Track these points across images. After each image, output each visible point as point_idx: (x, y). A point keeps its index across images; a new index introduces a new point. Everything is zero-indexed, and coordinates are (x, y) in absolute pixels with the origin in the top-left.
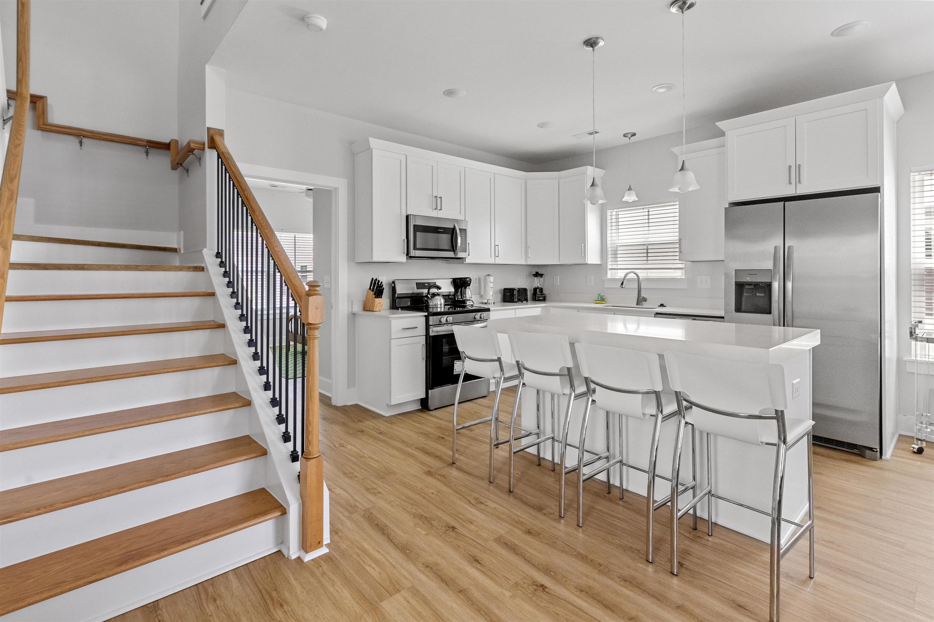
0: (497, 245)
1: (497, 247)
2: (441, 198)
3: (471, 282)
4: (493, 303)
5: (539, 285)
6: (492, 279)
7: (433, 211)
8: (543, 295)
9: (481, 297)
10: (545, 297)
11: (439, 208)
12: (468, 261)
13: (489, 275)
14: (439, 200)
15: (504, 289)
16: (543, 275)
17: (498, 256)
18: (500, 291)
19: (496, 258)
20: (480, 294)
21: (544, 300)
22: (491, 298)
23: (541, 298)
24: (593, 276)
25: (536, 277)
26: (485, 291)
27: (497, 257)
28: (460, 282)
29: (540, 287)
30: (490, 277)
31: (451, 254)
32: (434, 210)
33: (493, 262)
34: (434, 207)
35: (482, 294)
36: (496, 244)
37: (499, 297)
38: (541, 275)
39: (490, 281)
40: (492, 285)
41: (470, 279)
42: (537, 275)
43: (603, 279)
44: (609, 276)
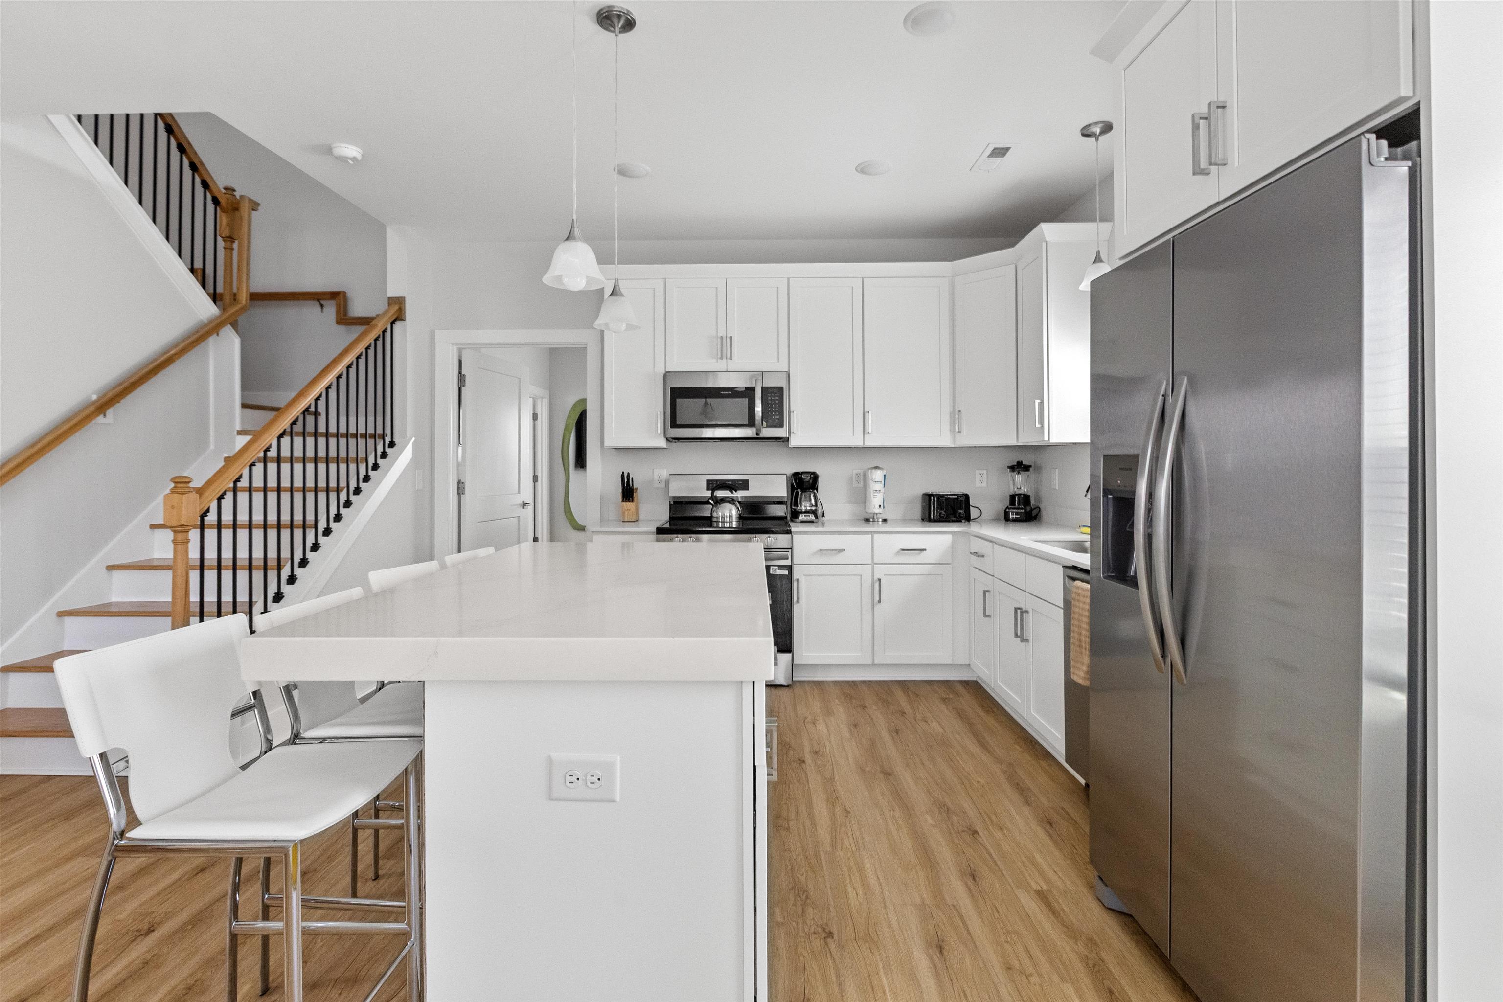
1: (867, 415)
2: (731, 338)
3: (815, 480)
6: (878, 475)
7: (717, 362)
11: (728, 355)
12: (793, 442)
14: (728, 342)
16: (1029, 467)
17: (871, 433)
19: (867, 436)
20: (865, 502)
22: (879, 511)
25: (1018, 471)
26: (868, 497)
27: (868, 433)
28: (802, 479)
29: (1026, 492)
30: (874, 471)
31: (749, 432)
32: (719, 360)
33: (860, 443)
34: (716, 355)
36: (866, 411)
38: (1027, 468)
39: (873, 480)
40: (877, 487)
41: (817, 475)
42: (1019, 467)
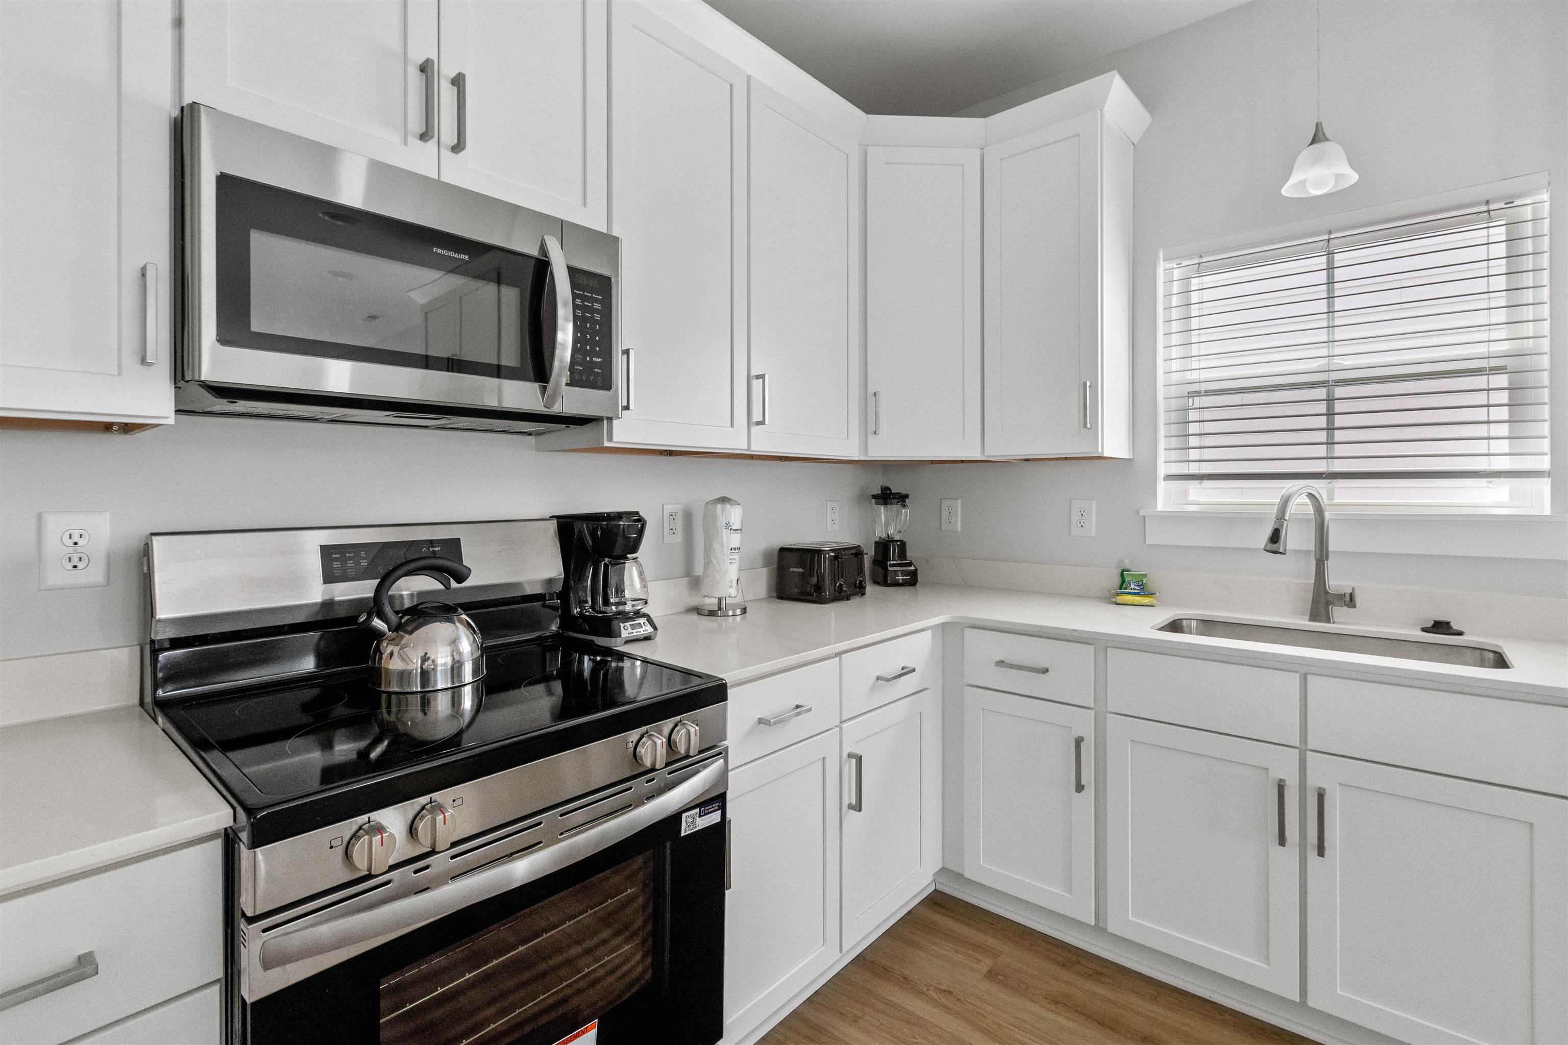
0: (758, 377)
1: (757, 384)
2: (458, 81)
3: (641, 532)
4: (738, 612)
5: (891, 531)
6: (735, 515)
7: (406, 144)
8: (910, 564)
9: (695, 583)
10: (916, 570)
11: (447, 131)
12: (623, 431)
13: (724, 500)
14: (446, 95)
15: (783, 550)
16: (907, 496)
17: (762, 423)
18: (767, 556)
19: (755, 429)
20: (688, 573)
21: (912, 580)
22: (733, 592)
23: (900, 578)
24: (1094, 503)
25: (885, 504)
26: (708, 564)
27: (758, 423)
28: (593, 533)
29: (897, 538)
30: (728, 506)
32: (414, 142)
33: (736, 442)
34: (416, 124)
35: (699, 570)
36: (754, 373)
37: (761, 581)
38: (902, 498)
39: (728, 525)
40: (735, 540)
41: (640, 520)
42: (886, 497)
43: (1141, 513)
44: (1163, 503)
